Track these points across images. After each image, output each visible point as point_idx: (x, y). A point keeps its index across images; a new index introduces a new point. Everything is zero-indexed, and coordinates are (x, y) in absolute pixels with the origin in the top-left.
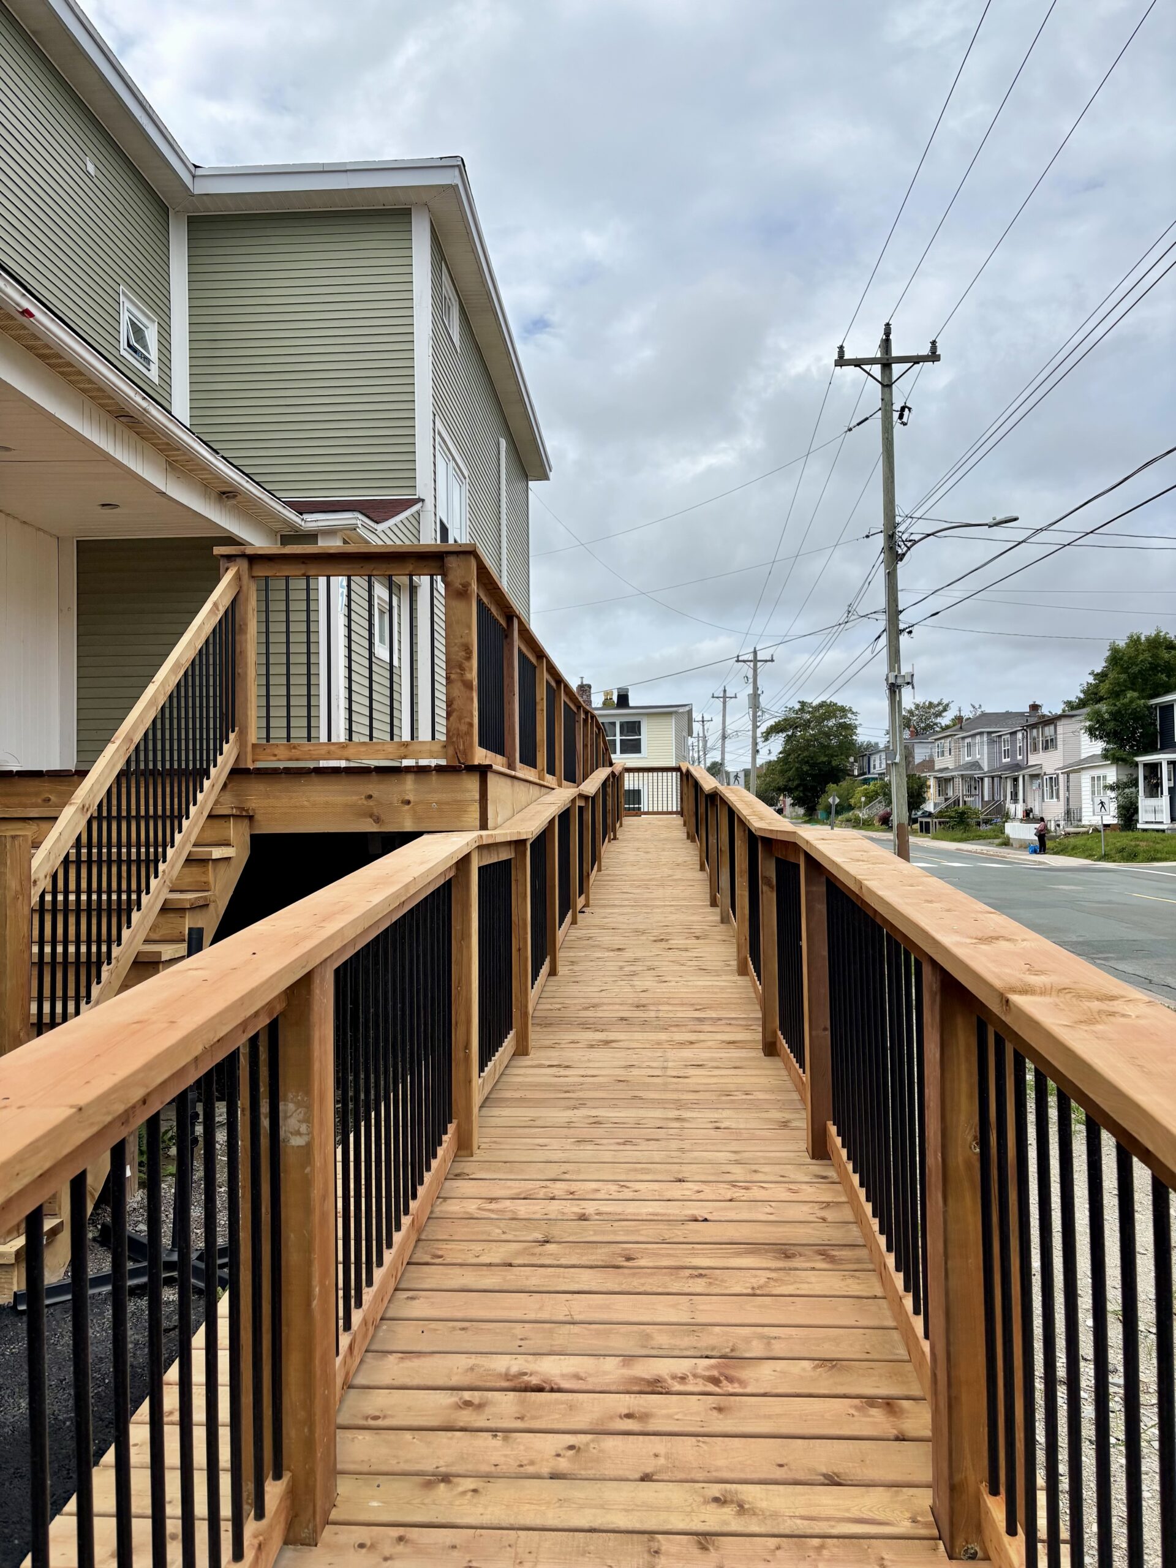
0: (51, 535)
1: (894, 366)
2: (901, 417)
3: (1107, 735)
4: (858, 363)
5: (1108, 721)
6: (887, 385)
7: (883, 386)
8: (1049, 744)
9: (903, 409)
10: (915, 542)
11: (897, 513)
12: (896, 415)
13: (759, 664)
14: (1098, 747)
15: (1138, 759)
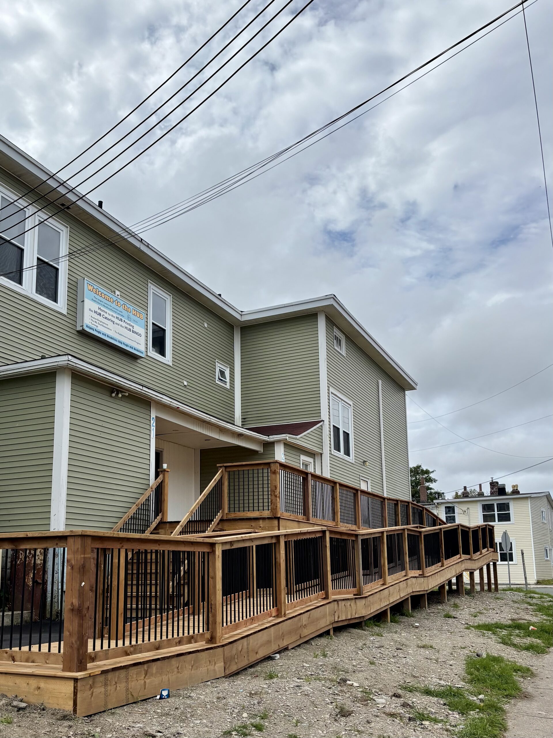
0: (193, 448)
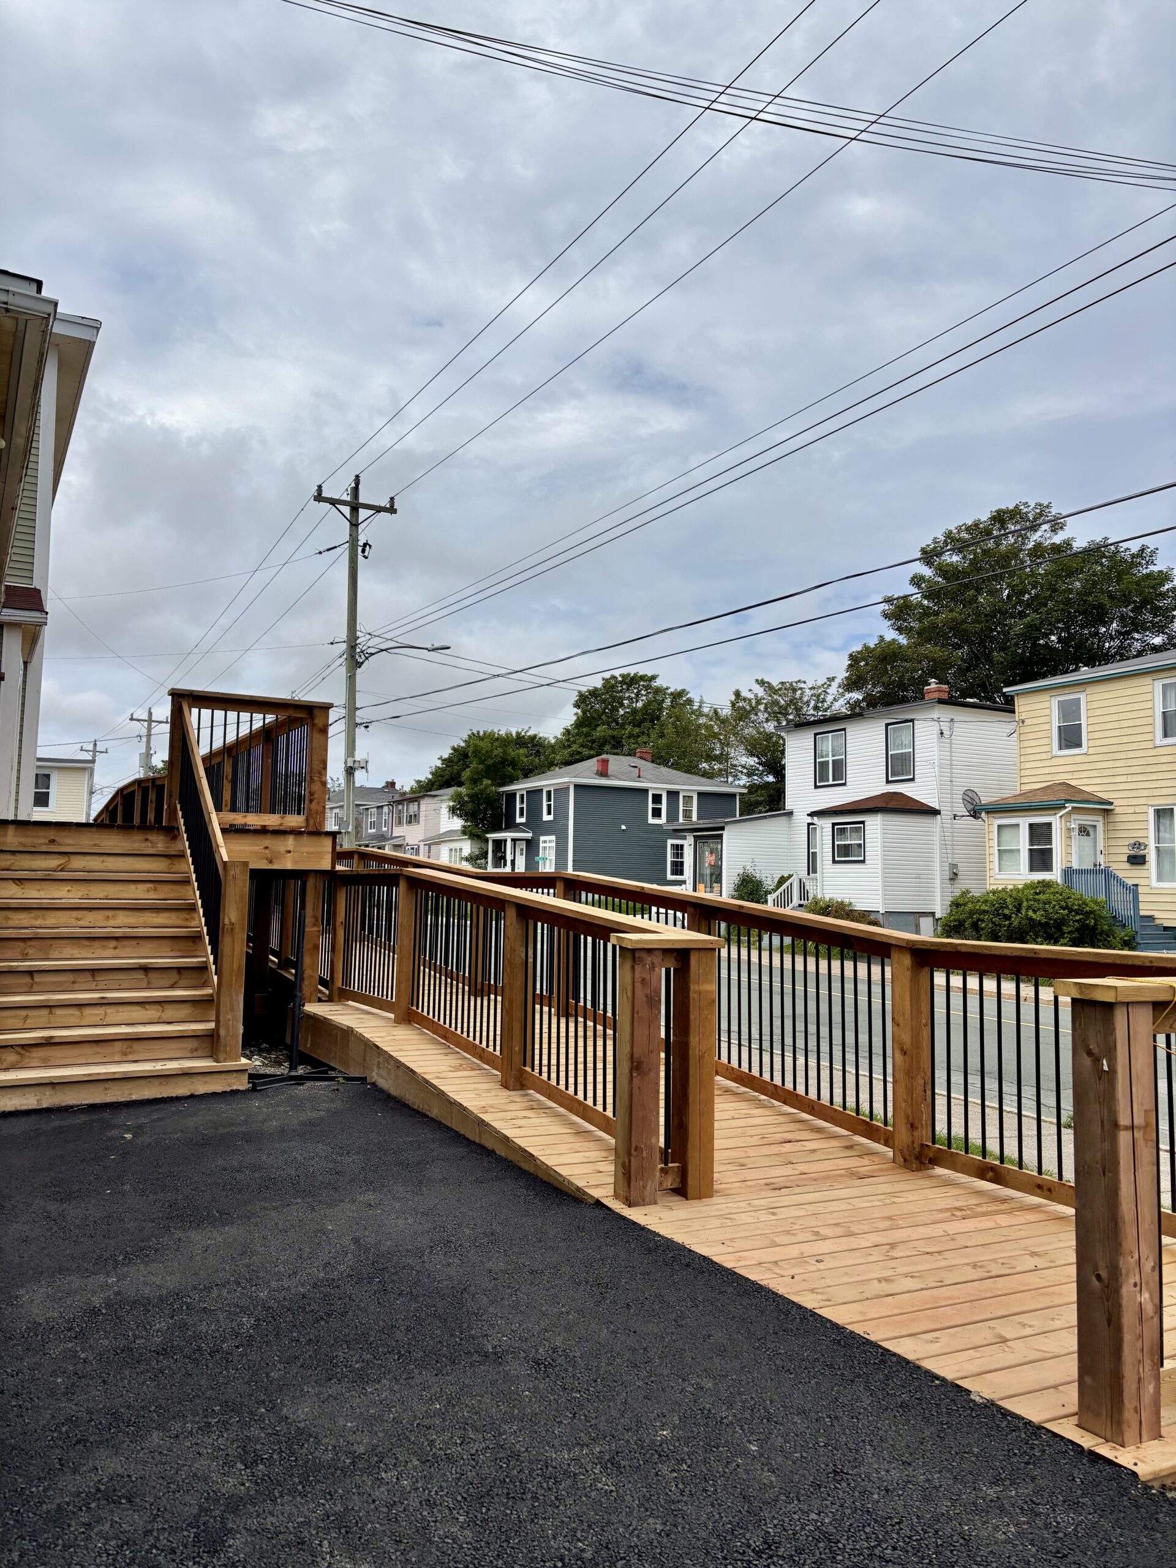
1: (361, 510)
2: (363, 551)
3: (466, 814)
4: (333, 502)
5: (467, 802)
6: (354, 524)
7: (351, 524)
8: (413, 819)
9: (365, 545)
10: (372, 654)
11: (358, 628)
12: (360, 549)
13: (154, 724)
14: (458, 823)
15: (488, 836)
